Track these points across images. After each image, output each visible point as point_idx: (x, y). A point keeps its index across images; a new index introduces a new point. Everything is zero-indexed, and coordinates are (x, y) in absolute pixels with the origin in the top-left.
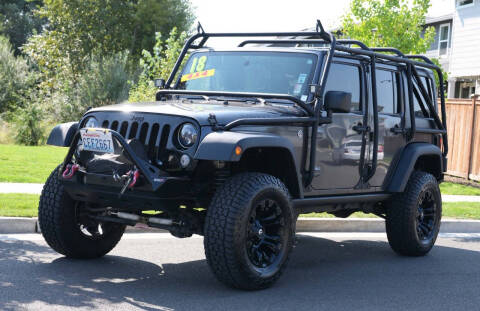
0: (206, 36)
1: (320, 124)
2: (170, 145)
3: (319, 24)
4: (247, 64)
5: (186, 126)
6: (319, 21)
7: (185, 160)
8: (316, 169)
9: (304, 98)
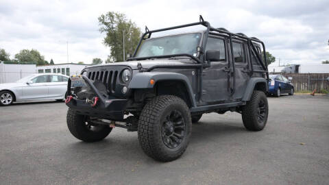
0: (150, 33)
1: (204, 68)
2: (118, 81)
3: (201, 17)
4: (168, 42)
5: (126, 71)
6: (201, 16)
7: (125, 89)
8: (203, 91)
9: (195, 55)
